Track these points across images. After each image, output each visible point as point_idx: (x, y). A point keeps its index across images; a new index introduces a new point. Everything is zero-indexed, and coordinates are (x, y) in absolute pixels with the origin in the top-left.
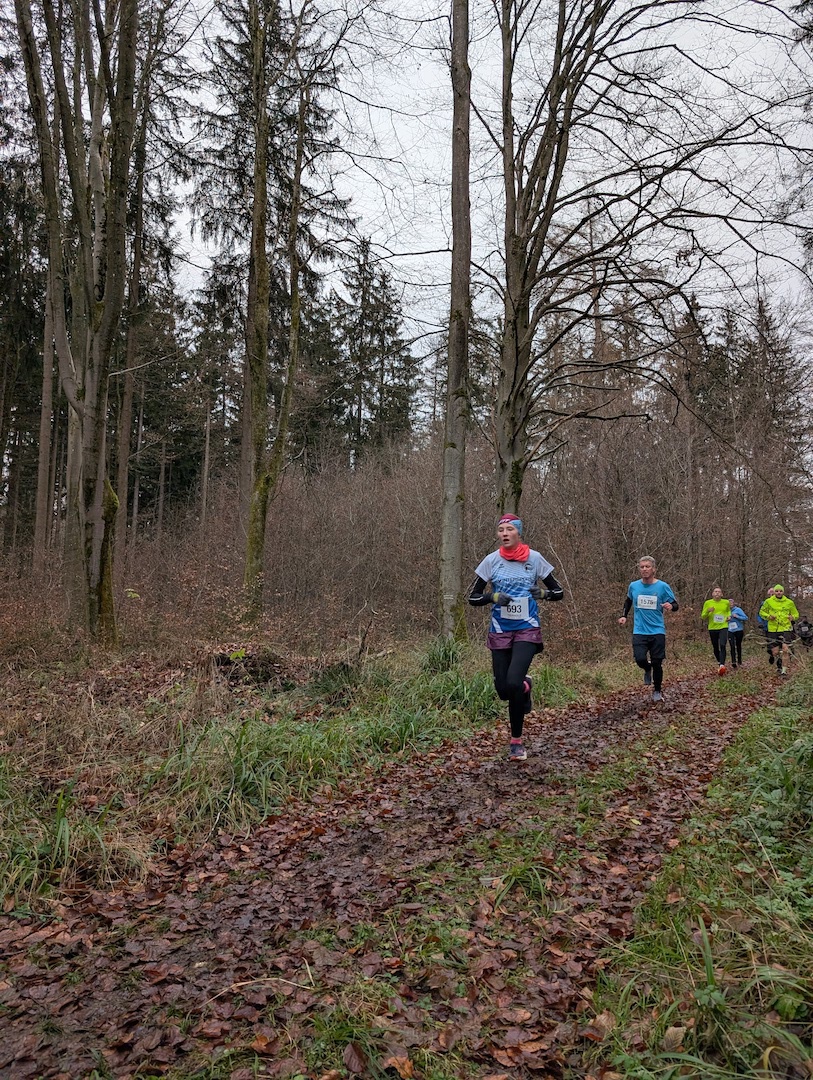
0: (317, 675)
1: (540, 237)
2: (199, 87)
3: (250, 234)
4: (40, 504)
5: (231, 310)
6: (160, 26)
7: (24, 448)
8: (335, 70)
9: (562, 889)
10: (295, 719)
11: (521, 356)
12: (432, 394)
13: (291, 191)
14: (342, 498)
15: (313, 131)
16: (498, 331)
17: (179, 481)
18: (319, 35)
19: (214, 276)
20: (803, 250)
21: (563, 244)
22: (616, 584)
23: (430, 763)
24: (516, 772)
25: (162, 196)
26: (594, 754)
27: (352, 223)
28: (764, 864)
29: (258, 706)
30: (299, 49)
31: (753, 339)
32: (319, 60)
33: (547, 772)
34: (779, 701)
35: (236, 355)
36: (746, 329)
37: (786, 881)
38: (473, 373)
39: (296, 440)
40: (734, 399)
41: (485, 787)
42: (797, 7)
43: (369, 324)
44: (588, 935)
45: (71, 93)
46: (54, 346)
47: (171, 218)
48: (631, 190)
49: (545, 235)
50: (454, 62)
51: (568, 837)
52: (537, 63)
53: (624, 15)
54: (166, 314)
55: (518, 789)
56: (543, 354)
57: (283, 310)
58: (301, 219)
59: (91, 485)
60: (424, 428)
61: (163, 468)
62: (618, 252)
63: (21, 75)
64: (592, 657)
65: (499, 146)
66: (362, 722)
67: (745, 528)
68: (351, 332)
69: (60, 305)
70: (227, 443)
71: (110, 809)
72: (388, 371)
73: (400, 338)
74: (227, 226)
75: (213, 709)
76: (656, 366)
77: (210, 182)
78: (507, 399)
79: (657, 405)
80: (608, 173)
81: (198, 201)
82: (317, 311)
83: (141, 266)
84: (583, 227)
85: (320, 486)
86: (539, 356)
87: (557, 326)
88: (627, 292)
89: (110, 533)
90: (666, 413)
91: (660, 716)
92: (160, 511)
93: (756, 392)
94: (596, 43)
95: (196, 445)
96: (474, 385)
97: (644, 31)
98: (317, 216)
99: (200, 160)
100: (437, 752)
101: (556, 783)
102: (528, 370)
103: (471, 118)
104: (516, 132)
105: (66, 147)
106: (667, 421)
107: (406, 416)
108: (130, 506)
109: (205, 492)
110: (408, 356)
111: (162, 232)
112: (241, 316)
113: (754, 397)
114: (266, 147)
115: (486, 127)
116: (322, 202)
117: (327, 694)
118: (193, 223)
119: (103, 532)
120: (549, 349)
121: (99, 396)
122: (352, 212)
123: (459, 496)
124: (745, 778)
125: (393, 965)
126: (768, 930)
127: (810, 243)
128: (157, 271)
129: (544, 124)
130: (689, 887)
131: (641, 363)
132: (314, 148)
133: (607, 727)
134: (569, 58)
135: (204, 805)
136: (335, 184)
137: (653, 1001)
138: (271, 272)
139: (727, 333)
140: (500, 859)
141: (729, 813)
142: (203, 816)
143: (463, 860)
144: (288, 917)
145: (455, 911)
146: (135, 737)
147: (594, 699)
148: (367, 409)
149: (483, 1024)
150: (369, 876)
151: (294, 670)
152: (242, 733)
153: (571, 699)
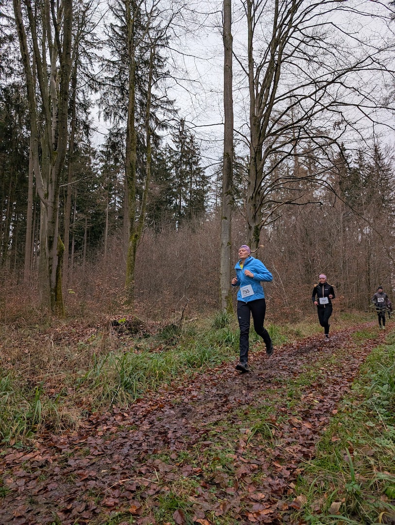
0: (160, 330)
1: (267, 116)
2: (102, 48)
3: (127, 117)
4: (27, 249)
5: (118, 154)
6: (83, 18)
7: (19, 222)
8: (167, 38)
9: (280, 435)
10: (150, 352)
11: (258, 174)
12: (215, 193)
13: (147, 96)
14: (172, 244)
16: (247, 163)
17: (94, 237)
18: (159, 22)
19: (110, 138)
21: (278, 120)
22: (306, 285)
23: (215, 373)
24: (258, 377)
25: (85, 100)
26: (295, 368)
27: (176, 111)
28: (380, 422)
29: (132, 345)
30: (150, 29)
31: (372, 164)
32: (160, 34)
33: (273, 377)
34: (387, 342)
35: (121, 176)
36: (369, 160)
37: (390, 430)
38: (235, 182)
39: (150, 216)
40: (364, 193)
41: (242, 384)
42: (392, 3)
43: (185, 160)
44: (293, 457)
45: (41, 52)
46: (34, 173)
47: (89, 111)
48: (311, 93)
49: (269, 116)
50: (224, 33)
51: (283, 409)
52: (265, 33)
53: (307, 8)
54: (87, 157)
55: (258, 385)
56: (269, 173)
57: (143, 154)
58: (151, 110)
59: (52, 239)
60: (212, 210)
61: (86, 231)
62: (305, 123)
63: (17, 44)
64: (295, 321)
65: (247, 73)
66: (182, 353)
67: (369, 257)
69: (36, 153)
70: (117, 218)
71: (61, 395)
72: (194, 182)
73: (200, 166)
74: (116, 114)
75: (110, 347)
76: (324, 179)
77: (108, 93)
78: (251, 195)
79: (325, 197)
80: (300, 85)
81: (102, 102)
82: (160, 154)
83: (74, 134)
84: (288, 112)
85: (161, 239)
86: (267, 174)
87: (276, 159)
88: (310, 142)
89: (61, 262)
90: (329, 201)
91: (328, 349)
92: (85, 252)
93: (373, 190)
94: (293, 22)
95: (101, 219)
96: (236, 189)
97: (317, 16)
98: (159, 109)
99: (103, 83)
100: (219, 367)
101: (277, 382)
102: (261, 182)
103: (233, 60)
104: (255, 66)
105: (39, 77)
106: (330, 205)
107: (203, 204)
108: (70, 249)
109: (106, 242)
110: (203, 175)
111: (85, 117)
112: (123, 157)
113: (373, 192)
114: (134, 76)
115: (241, 64)
116: (161, 102)
117: (165, 339)
118: (100, 113)
119: (57, 262)
120: (272, 171)
121: (55, 197)
122: (176, 106)
123: (228, 243)
124: (370, 380)
125: (197, 471)
126: (381, 454)
128: (82, 136)
129: (268, 62)
130: (342, 433)
131: (317, 177)
132: (157, 76)
133: (302, 354)
134: (280, 30)
135: (106, 394)
136: (167, 93)
137: (325, 489)
138: (137, 136)
139: (360, 162)
140: (250, 420)
141: (363, 397)
142: (106, 399)
143: (231, 420)
144: (147, 448)
145: (227, 445)
146: (73, 361)
147: (295, 341)
148: (184, 201)
149: (241, 500)
150: (186, 428)
151: (149, 328)
152: (124, 359)
153: (284, 341)
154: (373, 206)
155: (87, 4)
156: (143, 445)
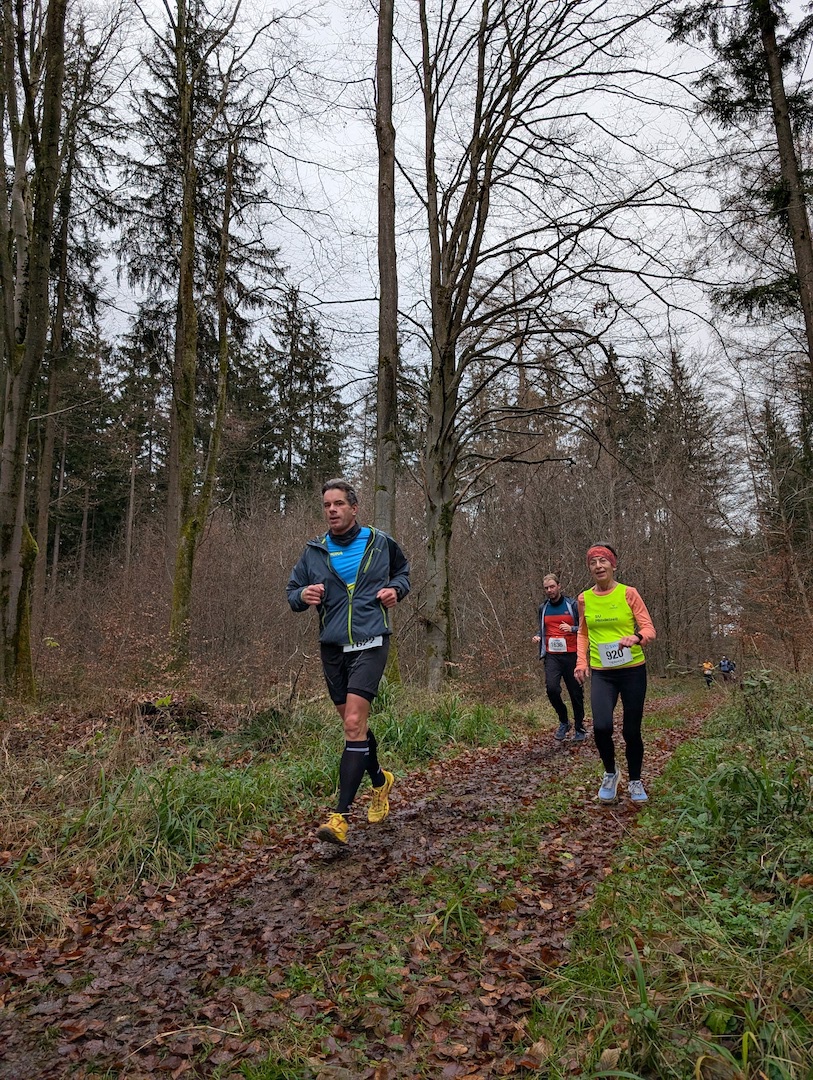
0: (246, 722)
1: (464, 288)
2: (126, 138)
3: (178, 281)
5: (158, 355)
6: (87, 77)
8: (263, 125)
9: (497, 923)
10: (223, 767)
11: (449, 402)
13: (220, 240)
14: (272, 542)
15: (241, 183)
16: (425, 379)
17: (102, 528)
18: (246, 92)
19: (140, 321)
20: (711, 304)
21: (486, 295)
24: (450, 810)
25: (87, 242)
26: (527, 789)
27: (281, 272)
28: (693, 887)
29: (185, 754)
30: (226, 105)
31: (667, 387)
32: (247, 116)
33: (481, 808)
35: (163, 400)
36: (661, 378)
37: (715, 901)
38: (402, 418)
39: (224, 484)
40: (654, 443)
41: (419, 826)
42: (697, 83)
43: (298, 370)
47: (97, 264)
48: (550, 245)
49: (469, 287)
50: (378, 122)
52: (459, 126)
53: (539, 84)
54: (91, 359)
55: (452, 826)
56: (469, 400)
57: (211, 355)
58: (229, 267)
59: (9, 530)
60: (355, 473)
61: (86, 514)
62: (538, 303)
64: (524, 697)
65: (423, 202)
66: (292, 768)
67: (666, 568)
70: (153, 489)
71: (25, 864)
72: (318, 416)
73: (330, 384)
74: (154, 272)
75: (137, 759)
76: (578, 413)
77: (137, 229)
78: (435, 443)
79: (580, 450)
80: (527, 230)
81: (124, 248)
82: (246, 357)
83: (63, 311)
84: (505, 281)
85: (250, 530)
87: (483, 374)
88: (549, 342)
89: (29, 582)
90: (588, 458)
91: (590, 751)
92: (83, 559)
93: (672, 437)
94: (513, 109)
95: (120, 491)
96: (403, 431)
97: (557, 100)
98: (246, 264)
99: (127, 208)
101: (489, 819)
102: (454, 417)
103: (396, 174)
104: (439, 189)
106: (590, 466)
107: (338, 460)
108: (50, 553)
109: (129, 538)
110: (338, 403)
111: (87, 278)
112: (169, 362)
113: (671, 442)
114: (194, 197)
115: (411, 183)
116: (250, 251)
117: (256, 740)
118: (119, 269)
119: (20, 579)
120: (474, 396)
121: (19, 440)
122: (281, 261)
124: (673, 807)
125: (326, 1007)
126: (697, 949)
127: (715, 298)
128: (82, 316)
129: (466, 182)
130: (621, 913)
131: (564, 410)
132: (242, 199)
133: (539, 763)
134: (489, 121)
135: (126, 856)
136: (263, 234)
137: (588, 1025)
138: (199, 318)
139: (644, 382)
140: (435, 895)
141: (659, 840)
142: (126, 867)
143: (397, 898)
144: (216, 965)
145: (390, 948)
146: (52, 791)
147: (526, 737)
148: (297, 454)
149: (419, 1060)
150: (301, 918)
151: (222, 718)
152: (169, 780)
153: (504, 738)
154: (670, 466)
155: (94, 48)
156: (209, 959)
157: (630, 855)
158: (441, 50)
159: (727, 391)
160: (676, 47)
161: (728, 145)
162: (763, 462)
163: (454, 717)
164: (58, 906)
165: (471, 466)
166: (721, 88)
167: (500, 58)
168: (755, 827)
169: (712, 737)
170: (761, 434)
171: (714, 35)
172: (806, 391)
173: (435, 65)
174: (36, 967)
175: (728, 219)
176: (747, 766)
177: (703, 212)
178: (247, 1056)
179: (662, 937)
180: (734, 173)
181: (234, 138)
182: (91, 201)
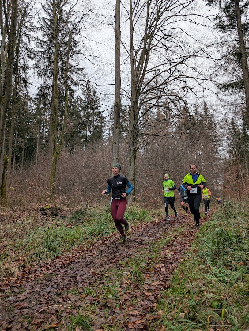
0: (72, 214)
1: (141, 81)
2: (37, 32)
3: (53, 77)
5: (46, 100)
6: (25, 12)
8: (80, 29)
10: (65, 227)
11: (136, 117)
12: (109, 128)
13: (66, 65)
14: (81, 159)
15: (73, 47)
16: (129, 110)
17: (29, 154)
18: (75, 18)
19: (41, 90)
20: (217, 88)
21: (148, 84)
23: (108, 239)
24: (134, 241)
25: (24, 65)
26: (157, 235)
29: (54, 223)
30: (68, 22)
31: (203, 114)
32: (75, 26)
35: (48, 115)
36: (201, 111)
37: (214, 269)
38: (121, 121)
39: (66, 141)
40: (198, 131)
41: (125, 246)
42: (214, 19)
43: (90, 106)
47: (27, 71)
48: (168, 69)
49: (143, 81)
50: (115, 29)
52: (140, 30)
53: (166, 18)
54: (25, 101)
55: (135, 246)
56: (142, 117)
57: (63, 101)
60: (107, 138)
61: (23, 149)
62: (164, 87)
64: (157, 207)
65: (129, 54)
66: (86, 228)
67: (201, 169)
68: (84, 109)
70: (44, 142)
71: (4, 256)
72: (95, 120)
73: (99, 111)
74: (45, 74)
75: (39, 224)
76: (175, 121)
77: (40, 61)
78: (131, 129)
79: (176, 132)
80: (161, 64)
81: (36, 67)
82: (73, 102)
83: (17, 86)
84: (154, 80)
85: (74, 155)
87: (146, 108)
88: (167, 99)
89: (6, 170)
90: (178, 135)
91: (177, 224)
92: (22, 163)
94: (158, 26)
95: (34, 142)
96: (121, 126)
97: (171, 23)
98: (74, 72)
99: (37, 54)
100: (110, 236)
101: (146, 244)
103: (121, 45)
104: (134, 50)
106: (178, 137)
107: (101, 134)
108: (12, 161)
109: (37, 157)
110: (102, 116)
111: (24, 76)
112: (49, 103)
113: (203, 130)
114: (58, 51)
115: (126, 48)
116: (75, 69)
117: (75, 219)
119: (3, 169)
120: (144, 115)
121: (3, 126)
122: (84, 72)
123: (117, 158)
124: (202, 241)
125: (96, 300)
126: (209, 284)
127: (218, 86)
128: (23, 88)
129: (142, 48)
130: (186, 273)
131: (171, 120)
132: (73, 52)
133: (161, 227)
134: (150, 30)
135: (36, 253)
136: (79, 63)
137: (175, 306)
138: (59, 89)
139: (196, 112)
140: (129, 267)
141: (197, 251)
142: (35, 257)
143: (118, 267)
144: (63, 287)
145: (116, 282)
146: (13, 234)
147: (157, 219)
148: (89, 132)
149: (124, 316)
150: (89, 273)
151: (65, 212)
152: (48, 231)
153: (151, 220)
154: (203, 138)
155: (27, 3)
156: (61, 285)
157: (189, 255)
158: (135, 6)
159: (221, 115)
160: (208, 7)
161: (223, 39)
162: (231, 137)
163: (136, 213)
164: (14, 268)
165: (142, 137)
166: (221, 21)
167: (154, 10)
168: (226, 247)
169: (214, 220)
170: (231, 128)
171: (220, 4)
172: (245, 116)
173: (134, 11)
174: (8, 287)
175: (223, 62)
176: (224, 229)
177: (215, 59)
178: (72, 314)
179: (198, 280)
180: (225, 47)
181: (70, 33)
182: (26, 52)
